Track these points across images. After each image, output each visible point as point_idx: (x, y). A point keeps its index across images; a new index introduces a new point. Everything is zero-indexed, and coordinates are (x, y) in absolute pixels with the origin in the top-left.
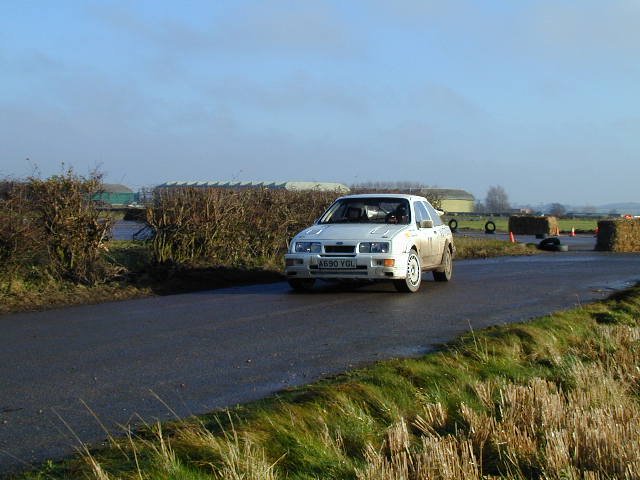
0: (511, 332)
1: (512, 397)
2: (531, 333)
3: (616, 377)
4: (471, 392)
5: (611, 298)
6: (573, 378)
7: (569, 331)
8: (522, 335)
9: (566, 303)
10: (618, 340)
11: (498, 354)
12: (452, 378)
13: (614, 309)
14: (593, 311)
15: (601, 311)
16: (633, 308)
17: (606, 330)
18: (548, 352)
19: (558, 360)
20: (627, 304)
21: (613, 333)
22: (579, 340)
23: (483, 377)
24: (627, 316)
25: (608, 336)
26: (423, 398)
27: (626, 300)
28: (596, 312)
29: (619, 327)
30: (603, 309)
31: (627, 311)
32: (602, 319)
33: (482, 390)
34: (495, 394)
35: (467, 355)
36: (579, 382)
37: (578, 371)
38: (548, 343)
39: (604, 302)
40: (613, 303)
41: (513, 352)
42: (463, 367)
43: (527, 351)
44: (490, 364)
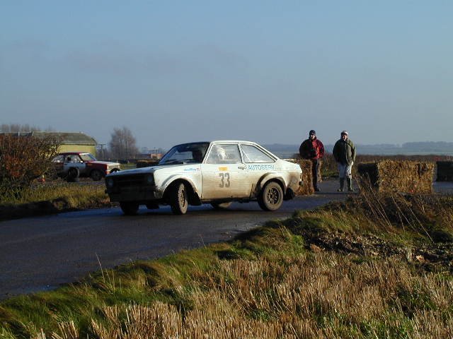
0: (136, 268)
1: (137, 315)
2: (155, 267)
3: (231, 299)
4: (100, 315)
5: (236, 238)
6: (192, 302)
7: (191, 266)
8: (147, 270)
9: (192, 244)
10: (237, 273)
11: (125, 286)
12: (83, 301)
13: (239, 248)
14: (217, 250)
15: (225, 249)
16: (257, 246)
17: (226, 265)
18: (171, 284)
19: (180, 289)
20: (251, 243)
21: (233, 267)
22: (201, 273)
23: (111, 303)
24: (248, 252)
25: (228, 269)
26: (56, 317)
27: (251, 241)
28: (220, 250)
29: (239, 262)
30: (227, 247)
31: (250, 249)
32: (224, 255)
33: (108, 310)
34: (122, 316)
35: (95, 287)
36: (197, 304)
37: (197, 296)
38: (171, 275)
39: (229, 242)
40: (239, 243)
41: (139, 283)
42: (91, 295)
43: (152, 284)
44: (117, 293)
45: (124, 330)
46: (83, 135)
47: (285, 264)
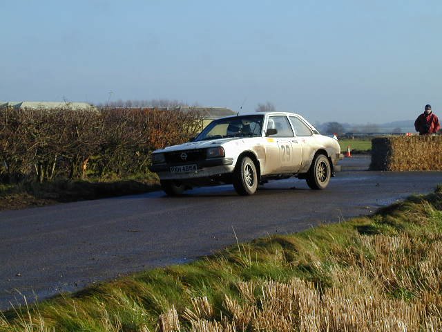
0: (273, 241)
1: (272, 291)
2: (293, 242)
3: (371, 277)
4: (234, 290)
5: (377, 213)
6: (329, 278)
7: (330, 240)
8: (284, 244)
9: (331, 218)
10: (378, 249)
11: (261, 261)
12: (217, 276)
13: (379, 223)
14: (356, 224)
15: (365, 224)
16: (397, 221)
17: (366, 240)
18: (309, 260)
19: (318, 264)
20: (392, 218)
21: (374, 242)
22: (340, 248)
23: (247, 278)
24: (389, 227)
25: (368, 245)
26: (189, 292)
27: (392, 215)
28: (360, 225)
29: (380, 238)
30: (368, 222)
31: (392, 224)
32: (364, 230)
33: (243, 286)
34: (257, 292)
35: (231, 261)
36: (336, 282)
37: (335, 272)
38: (309, 250)
39: (370, 217)
40: (380, 218)
41: (276, 258)
42: (226, 270)
43: (289, 258)
44: (253, 268)
45: (259, 307)
46: (229, 110)
47: (428, 240)
